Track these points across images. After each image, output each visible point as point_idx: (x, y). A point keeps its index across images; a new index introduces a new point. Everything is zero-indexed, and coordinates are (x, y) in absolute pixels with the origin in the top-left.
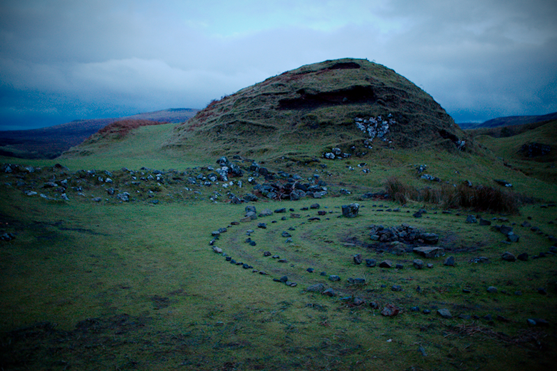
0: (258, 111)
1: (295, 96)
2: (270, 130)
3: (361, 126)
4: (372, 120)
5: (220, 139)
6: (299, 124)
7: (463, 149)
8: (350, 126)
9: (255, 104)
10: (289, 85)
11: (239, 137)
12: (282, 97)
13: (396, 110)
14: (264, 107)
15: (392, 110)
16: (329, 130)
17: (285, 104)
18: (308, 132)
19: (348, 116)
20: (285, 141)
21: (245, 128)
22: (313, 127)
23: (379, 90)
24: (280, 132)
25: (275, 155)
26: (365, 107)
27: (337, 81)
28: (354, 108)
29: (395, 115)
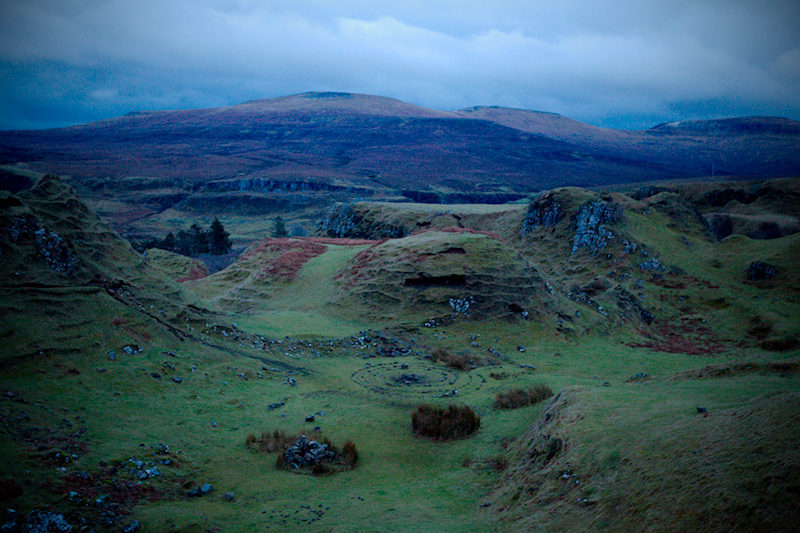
0: (392, 285)
1: (416, 276)
2: (397, 302)
3: (452, 304)
4: (459, 301)
5: (366, 303)
6: (415, 300)
7: (526, 318)
8: (445, 303)
9: (390, 278)
10: (415, 265)
11: (377, 304)
12: (409, 277)
13: (478, 293)
14: (396, 283)
15: (473, 293)
16: (432, 306)
17: (409, 283)
18: (419, 306)
19: (445, 297)
20: (404, 312)
21: (382, 297)
22: (423, 302)
23: (469, 278)
24: (402, 305)
25: (395, 323)
26: (455, 291)
27: (444, 268)
28: (449, 291)
29: (475, 297)
